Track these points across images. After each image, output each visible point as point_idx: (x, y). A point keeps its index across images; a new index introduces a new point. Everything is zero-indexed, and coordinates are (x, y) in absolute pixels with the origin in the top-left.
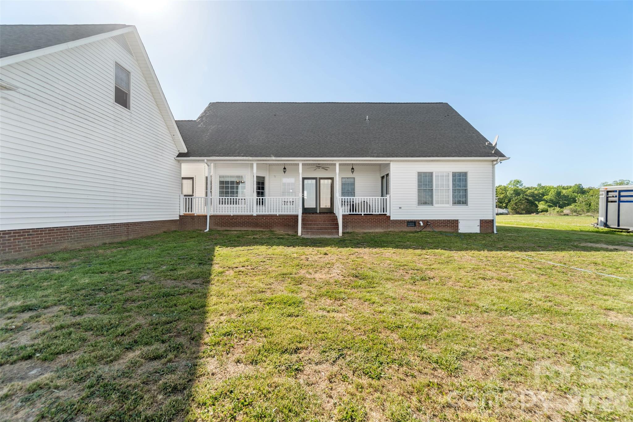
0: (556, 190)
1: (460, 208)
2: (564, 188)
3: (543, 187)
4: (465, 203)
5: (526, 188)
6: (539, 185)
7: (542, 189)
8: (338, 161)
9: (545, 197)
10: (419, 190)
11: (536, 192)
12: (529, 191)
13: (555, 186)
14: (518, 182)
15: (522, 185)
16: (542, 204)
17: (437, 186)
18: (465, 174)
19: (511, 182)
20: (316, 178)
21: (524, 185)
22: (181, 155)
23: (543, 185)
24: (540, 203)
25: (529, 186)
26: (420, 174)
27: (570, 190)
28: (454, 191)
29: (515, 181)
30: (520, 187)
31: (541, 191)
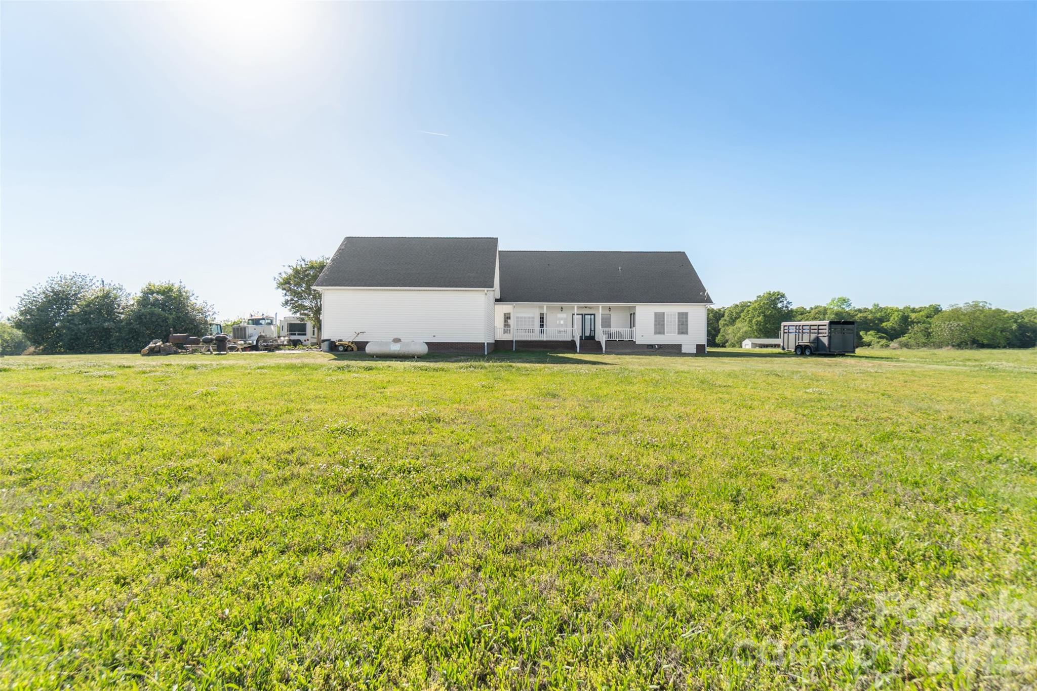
0: (901, 313)
1: (683, 337)
2: (913, 311)
3: (881, 310)
4: (686, 333)
5: (856, 311)
6: (876, 305)
7: (881, 312)
8: (601, 305)
9: (884, 324)
10: (655, 325)
11: (870, 317)
12: (860, 315)
13: (901, 307)
14: (844, 300)
15: (850, 305)
16: (870, 334)
17: (667, 321)
18: (686, 314)
19: (833, 301)
20: (582, 315)
21: (853, 305)
22: (497, 300)
23: (882, 306)
24: (869, 333)
25: (861, 307)
26: (656, 314)
27: (921, 313)
28: (679, 325)
29: (839, 300)
30: (847, 309)
31: (878, 315)
